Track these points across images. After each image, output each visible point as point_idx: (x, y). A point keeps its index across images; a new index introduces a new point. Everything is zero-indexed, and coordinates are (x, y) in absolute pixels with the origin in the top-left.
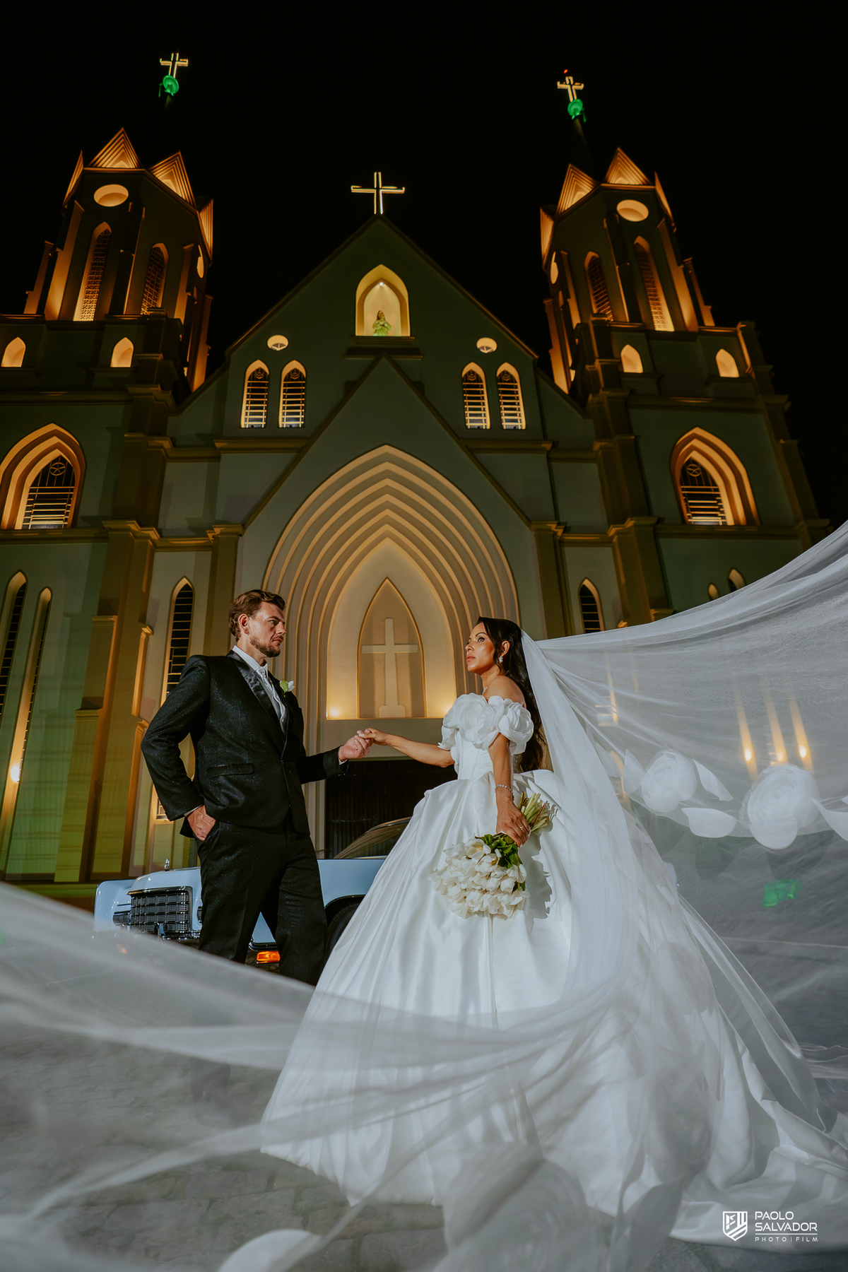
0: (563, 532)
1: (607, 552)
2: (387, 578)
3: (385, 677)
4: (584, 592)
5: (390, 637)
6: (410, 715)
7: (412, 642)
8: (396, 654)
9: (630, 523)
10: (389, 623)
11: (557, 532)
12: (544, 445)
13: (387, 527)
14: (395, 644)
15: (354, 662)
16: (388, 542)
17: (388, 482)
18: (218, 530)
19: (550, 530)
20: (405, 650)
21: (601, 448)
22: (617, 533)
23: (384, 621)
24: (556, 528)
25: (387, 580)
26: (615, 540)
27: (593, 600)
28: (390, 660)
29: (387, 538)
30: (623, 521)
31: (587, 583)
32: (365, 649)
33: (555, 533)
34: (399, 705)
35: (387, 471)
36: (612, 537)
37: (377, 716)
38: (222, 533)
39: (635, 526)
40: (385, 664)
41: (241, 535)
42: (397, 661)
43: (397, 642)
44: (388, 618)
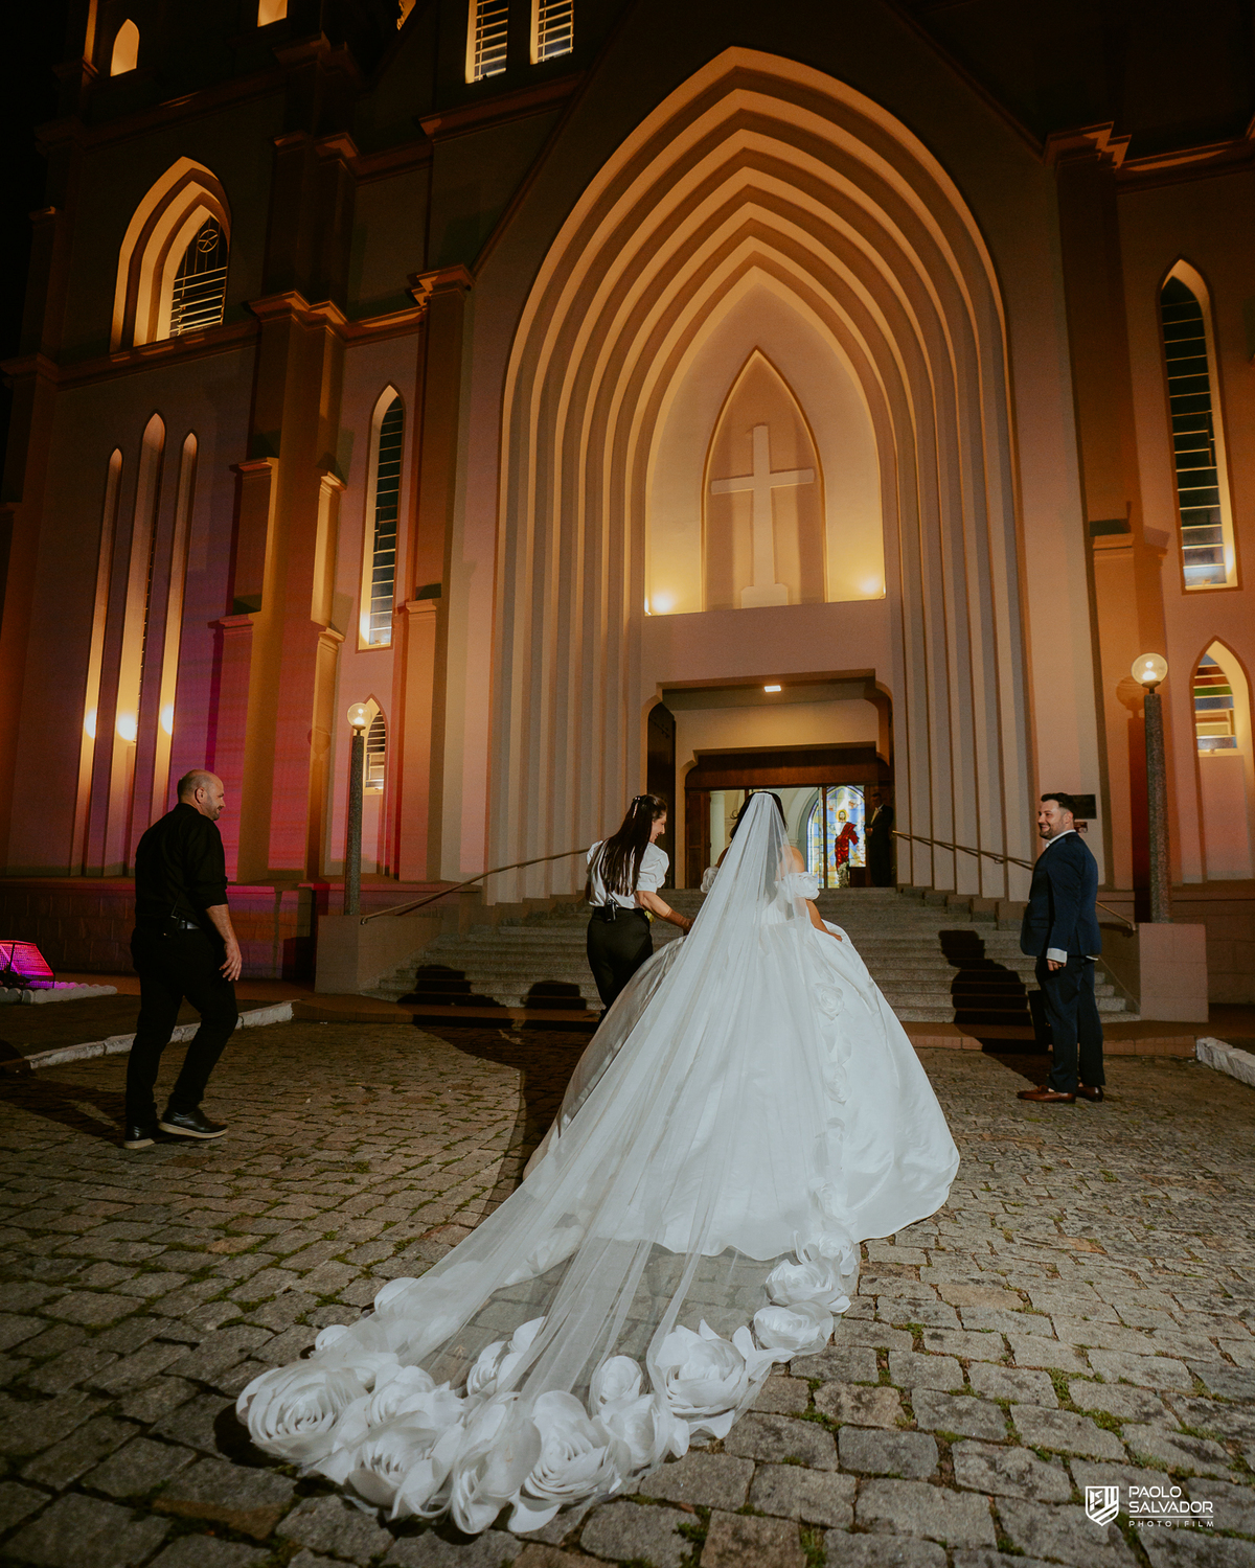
0: (1128, 157)
2: (757, 348)
3: (752, 536)
4: (1172, 292)
5: (761, 463)
6: (797, 600)
7: (801, 467)
8: (772, 490)
10: (761, 434)
13: (752, 245)
14: (772, 472)
15: (695, 511)
16: (757, 276)
18: (427, 284)
20: (790, 481)
23: (751, 430)
25: (757, 351)
27: (1193, 308)
28: (762, 501)
29: (754, 268)
31: (1179, 270)
32: (718, 488)
34: (776, 583)
37: (736, 606)
38: (436, 287)
40: (752, 510)
41: (468, 288)
42: (774, 504)
43: (775, 468)
44: (758, 425)
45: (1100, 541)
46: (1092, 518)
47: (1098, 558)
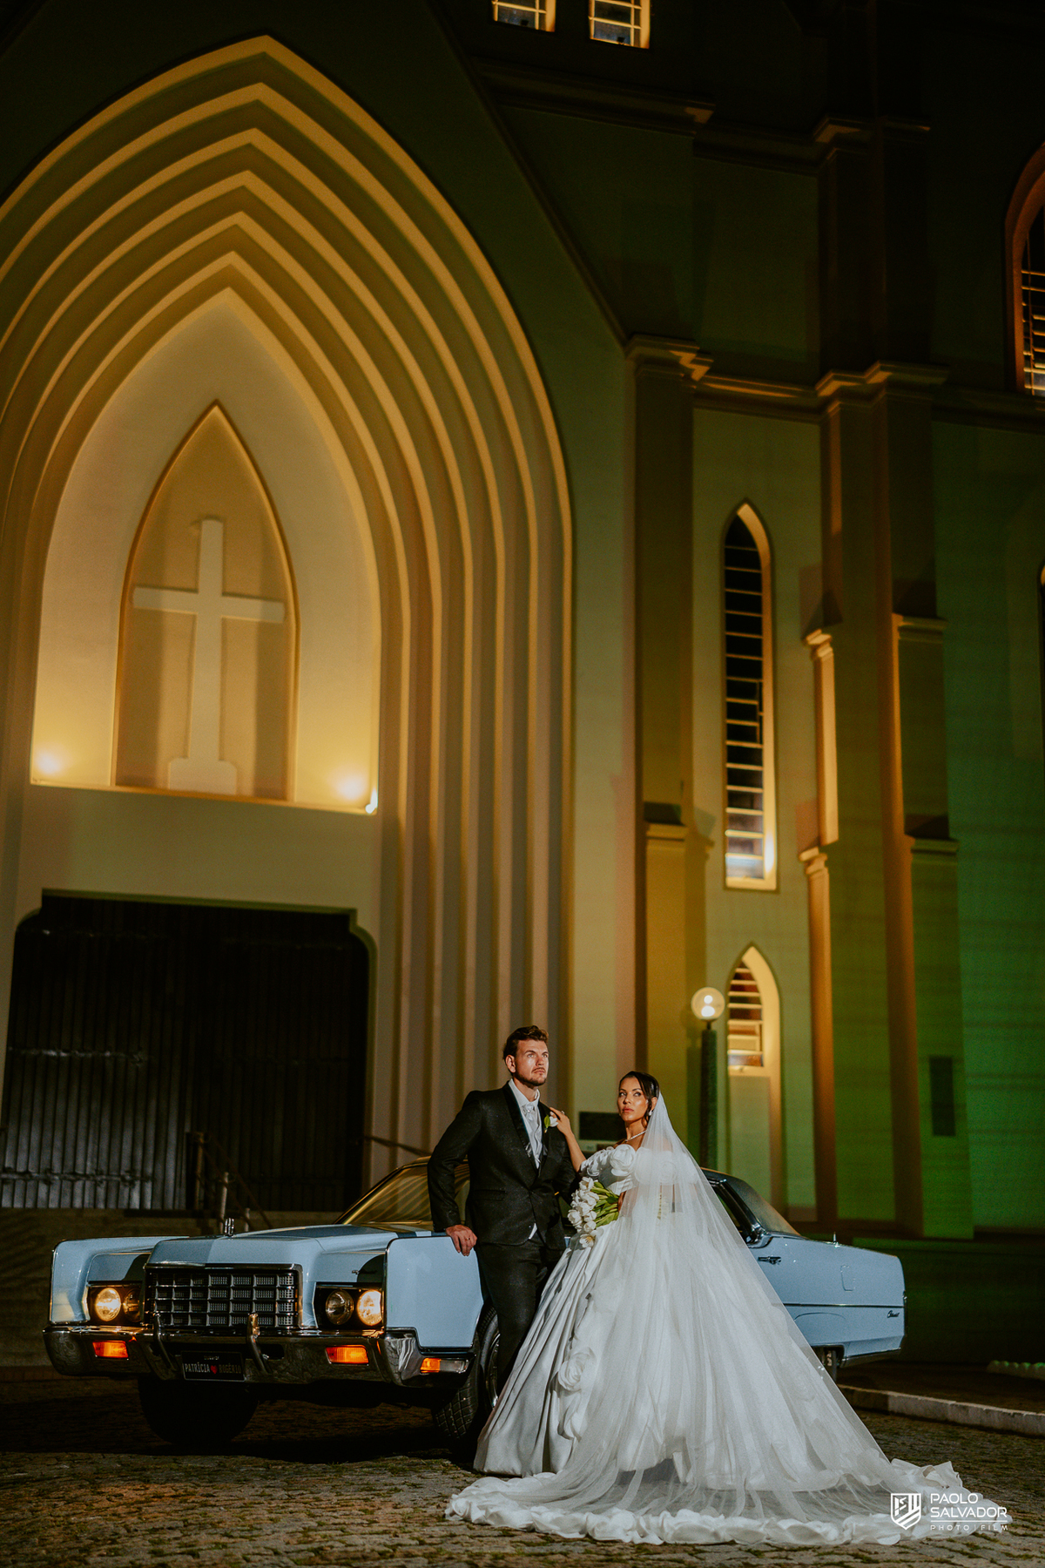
0: (709, 373)
1: (808, 434)
2: (216, 403)
3: (189, 682)
4: (737, 533)
5: (210, 574)
6: (248, 788)
7: (270, 593)
8: (224, 622)
9: (878, 376)
10: (211, 533)
11: (692, 370)
12: (690, 111)
13: (232, 259)
14: (225, 594)
15: (109, 628)
16: (227, 299)
17: (254, 137)
19: (675, 364)
20: (250, 612)
21: (838, 140)
22: (841, 394)
23: (198, 523)
24: (694, 362)
25: (216, 410)
26: (833, 408)
27: (754, 559)
28: (208, 635)
29: (227, 290)
30: (862, 366)
31: (746, 513)
32: (142, 597)
33: (688, 373)
34: (221, 759)
35: (257, 105)
36: (828, 401)
37: (160, 785)
39: (889, 384)
40: (192, 645)
42: (224, 641)
43: (230, 589)
44: (210, 517)
45: (655, 830)
46: (649, 797)
47: (652, 848)
